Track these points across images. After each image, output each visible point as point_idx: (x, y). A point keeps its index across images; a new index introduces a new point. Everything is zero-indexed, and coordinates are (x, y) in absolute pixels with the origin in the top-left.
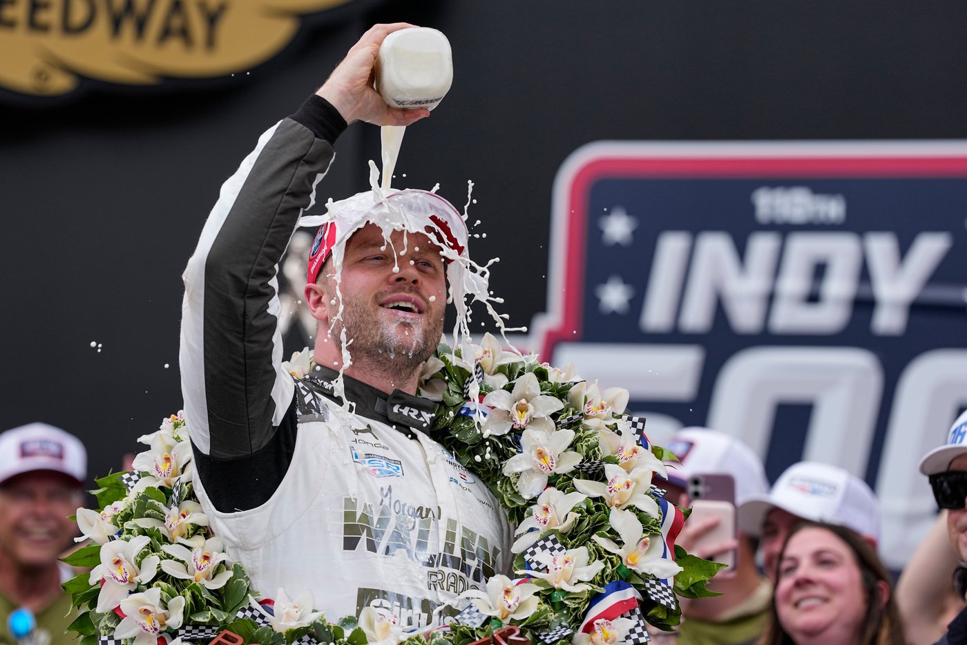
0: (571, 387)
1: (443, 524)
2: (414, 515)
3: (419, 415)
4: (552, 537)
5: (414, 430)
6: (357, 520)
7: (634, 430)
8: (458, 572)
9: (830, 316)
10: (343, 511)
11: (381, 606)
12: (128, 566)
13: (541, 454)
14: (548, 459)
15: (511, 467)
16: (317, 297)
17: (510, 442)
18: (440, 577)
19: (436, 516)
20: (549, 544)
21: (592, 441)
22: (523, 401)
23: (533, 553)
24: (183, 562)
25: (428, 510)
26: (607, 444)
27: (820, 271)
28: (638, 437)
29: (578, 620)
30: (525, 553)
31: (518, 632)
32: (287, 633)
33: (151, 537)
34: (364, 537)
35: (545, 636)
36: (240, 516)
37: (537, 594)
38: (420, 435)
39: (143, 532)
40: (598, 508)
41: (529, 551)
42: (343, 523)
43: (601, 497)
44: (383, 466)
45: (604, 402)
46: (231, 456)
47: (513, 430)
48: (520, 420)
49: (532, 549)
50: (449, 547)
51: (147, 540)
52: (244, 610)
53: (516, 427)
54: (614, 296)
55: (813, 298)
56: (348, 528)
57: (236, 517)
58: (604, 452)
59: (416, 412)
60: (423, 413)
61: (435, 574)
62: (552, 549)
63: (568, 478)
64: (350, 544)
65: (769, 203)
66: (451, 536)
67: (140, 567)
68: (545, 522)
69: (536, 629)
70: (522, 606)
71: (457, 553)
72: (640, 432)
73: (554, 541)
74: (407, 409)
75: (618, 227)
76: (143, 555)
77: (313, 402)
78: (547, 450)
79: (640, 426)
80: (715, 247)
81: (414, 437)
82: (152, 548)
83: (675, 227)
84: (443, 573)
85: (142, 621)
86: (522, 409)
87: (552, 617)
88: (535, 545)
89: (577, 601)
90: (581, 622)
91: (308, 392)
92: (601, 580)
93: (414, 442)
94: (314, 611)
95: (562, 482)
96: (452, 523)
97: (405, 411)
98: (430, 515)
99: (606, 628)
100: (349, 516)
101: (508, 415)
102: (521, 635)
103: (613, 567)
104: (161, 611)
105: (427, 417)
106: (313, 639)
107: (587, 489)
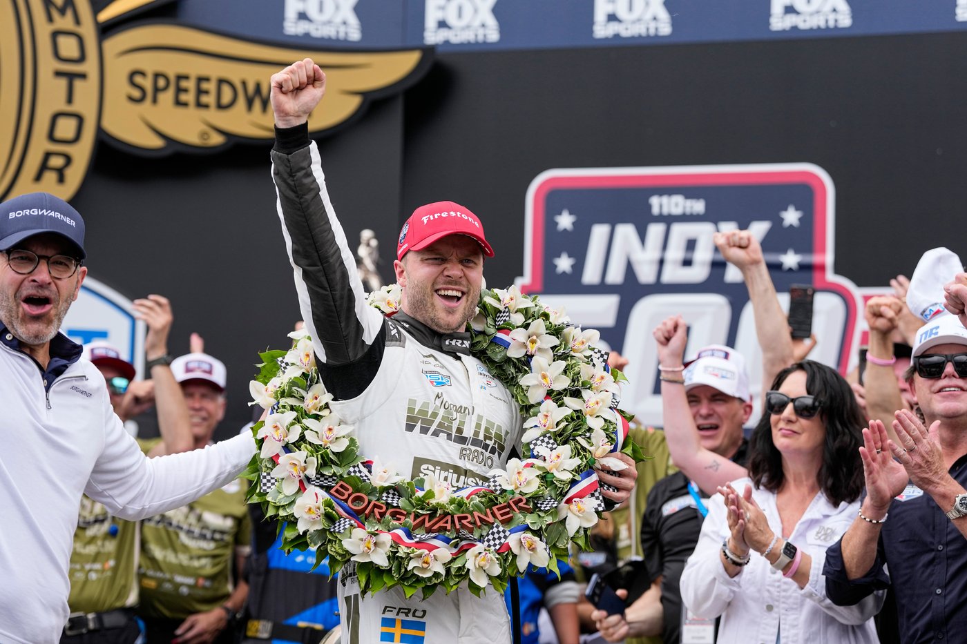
0: (563, 328)
1: (474, 418)
2: (456, 411)
3: (463, 343)
4: (548, 435)
5: (459, 354)
6: (416, 412)
7: (601, 359)
8: (480, 449)
9: (698, 273)
10: (407, 407)
11: (428, 469)
12: (282, 431)
13: (544, 377)
14: (548, 379)
15: (524, 381)
16: (401, 270)
17: (524, 363)
18: (468, 452)
19: (471, 412)
20: (546, 440)
21: (576, 369)
22: (534, 337)
23: (536, 444)
24: (316, 432)
25: (465, 409)
26: (585, 371)
27: (691, 245)
28: (604, 364)
29: (563, 494)
30: (530, 443)
31: (524, 501)
32: (380, 487)
33: (297, 411)
34: (419, 425)
35: (541, 504)
36: (343, 403)
37: (538, 476)
38: (463, 357)
39: (292, 408)
40: (578, 417)
41: (533, 442)
42: (406, 414)
43: (580, 410)
44: (439, 379)
45: (584, 340)
46: (337, 363)
47: (526, 355)
48: (532, 349)
49: (535, 441)
50: (476, 433)
51: (294, 414)
52: (354, 467)
53: (529, 353)
54: (564, 264)
55: (687, 263)
56: (409, 418)
57: (340, 404)
58: (584, 377)
59: (460, 342)
60: (465, 342)
61: (466, 449)
62: (548, 443)
63: (560, 393)
64: (410, 428)
65: (659, 204)
66: (478, 426)
67: (289, 431)
68: (545, 426)
69: (535, 498)
70: (528, 483)
71: (481, 437)
72: (605, 361)
73: (550, 438)
74: (455, 341)
75: (565, 221)
76: (293, 424)
77: (397, 335)
78: (548, 374)
79: (605, 357)
80: (626, 232)
81: (459, 358)
82: (297, 420)
83: (601, 221)
84: (470, 450)
85: (291, 470)
86: (533, 342)
87: (546, 492)
88: (537, 439)
89: (563, 483)
90: (564, 496)
91: (394, 328)
92: (578, 470)
93: (458, 362)
94: (397, 474)
95: (556, 396)
96: (480, 417)
97: (453, 343)
98: (467, 412)
99: (580, 504)
100: (410, 410)
101: (524, 345)
102: (526, 504)
103: (586, 459)
104: (303, 464)
105: (467, 344)
106: (396, 493)
107: (572, 403)
